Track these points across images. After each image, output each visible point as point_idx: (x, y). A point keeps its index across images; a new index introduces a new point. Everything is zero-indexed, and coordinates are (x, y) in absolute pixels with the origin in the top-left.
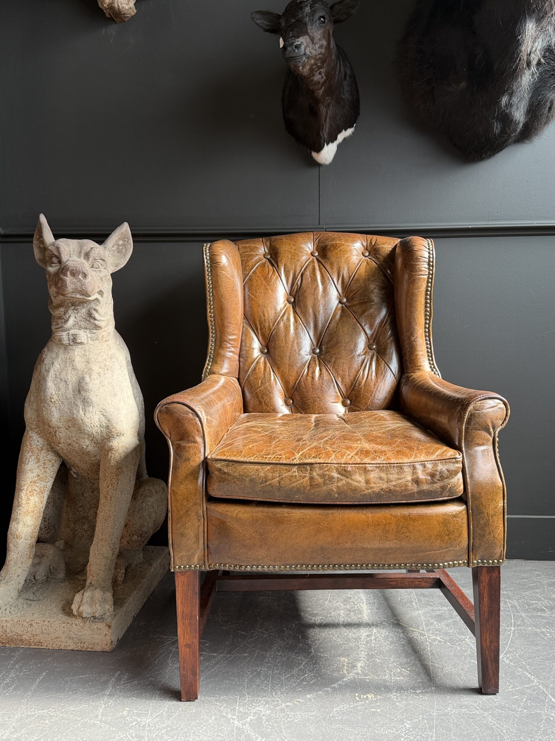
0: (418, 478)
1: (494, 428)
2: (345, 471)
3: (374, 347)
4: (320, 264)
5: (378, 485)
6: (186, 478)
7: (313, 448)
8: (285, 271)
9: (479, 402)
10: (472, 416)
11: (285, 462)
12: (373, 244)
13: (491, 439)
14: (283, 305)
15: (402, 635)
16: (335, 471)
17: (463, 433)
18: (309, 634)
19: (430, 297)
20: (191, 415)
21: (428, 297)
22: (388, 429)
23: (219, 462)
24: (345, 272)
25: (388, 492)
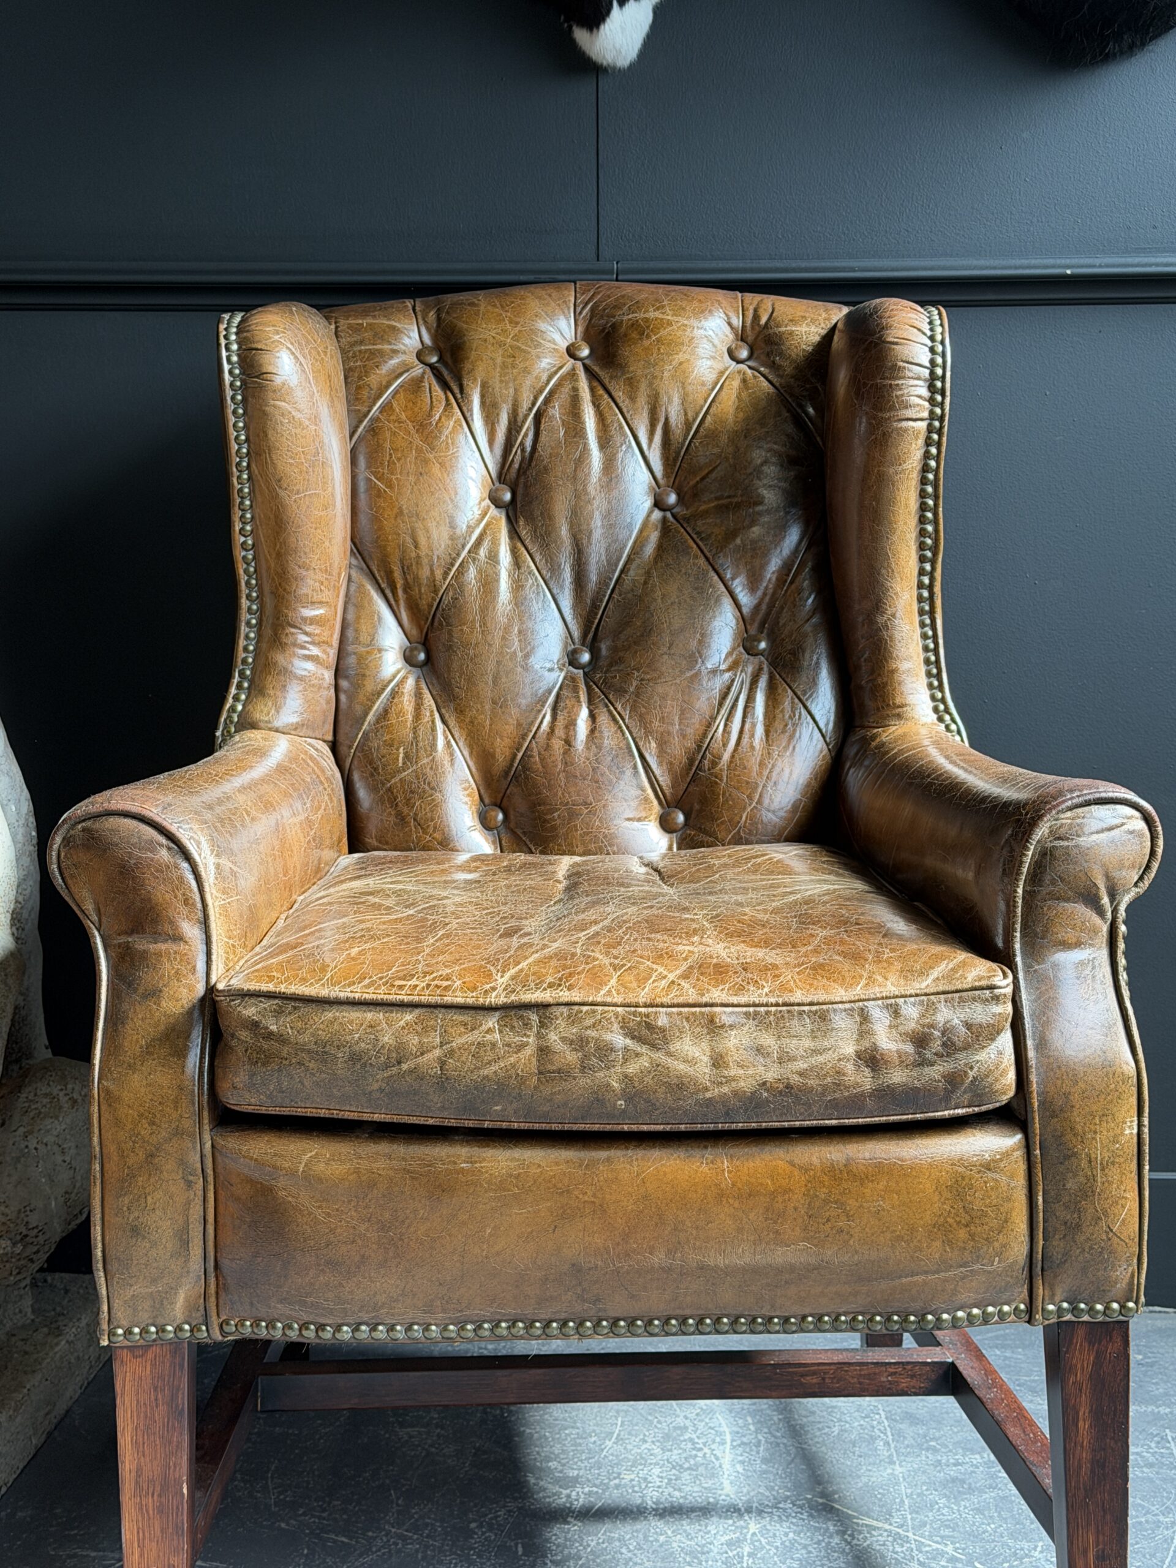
0: (875, 1048)
1: (1113, 895)
2: (650, 1027)
3: (763, 645)
4: (595, 384)
5: (751, 1072)
6: (148, 1051)
7: (551, 958)
8: (483, 403)
9: (1069, 814)
10: (1046, 856)
11: (460, 1000)
12: (763, 321)
13: (1105, 928)
14: (478, 513)
15: (836, 1540)
16: (616, 1027)
17: (1019, 910)
18: (548, 1541)
19: (936, 487)
20: (164, 855)
21: (930, 489)
22: (792, 898)
23: (253, 1000)
24: (674, 411)
25: (781, 1092)
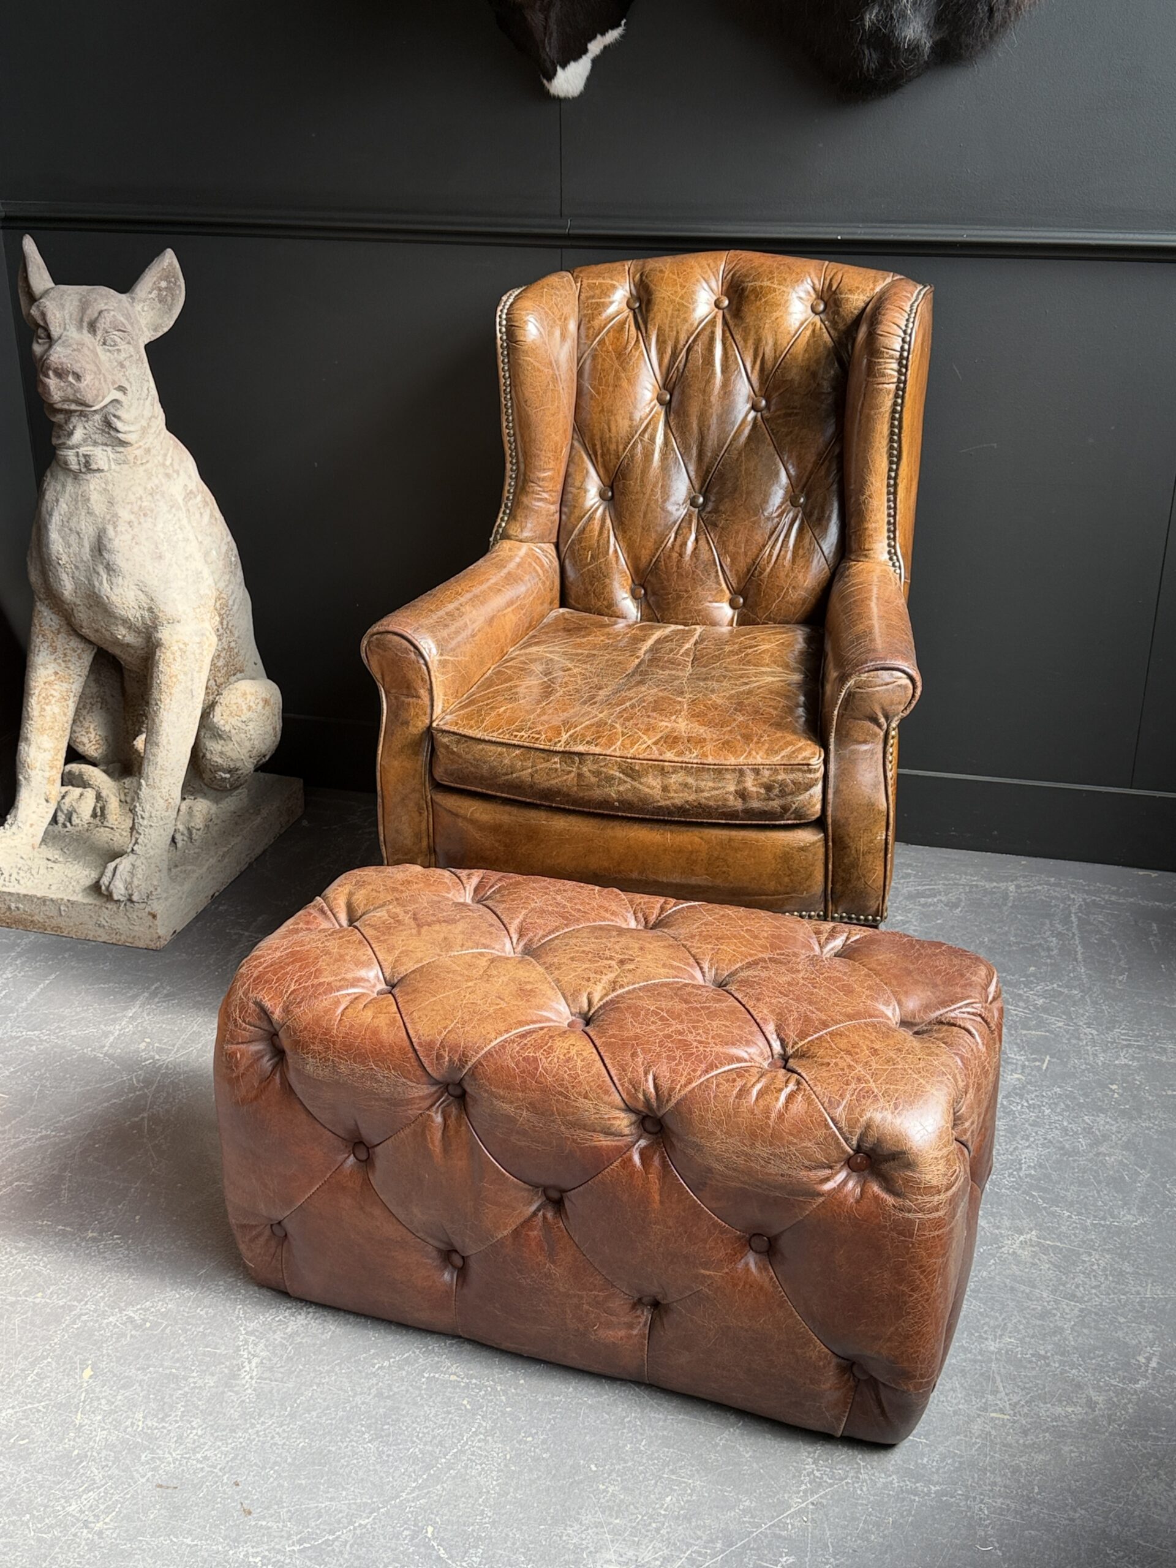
0: (745, 789)
2: (632, 769)
3: (802, 500)
4: (726, 328)
5: (681, 795)
7: (592, 725)
8: (658, 341)
9: (866, 675)
11: (541, 747)
12: (834, 288)
13: (882, 734)
14: (648, 410)
16: (615, 768)
17: (834, 722)
23: (449, 735)
24: (768, 349)
25: (696, 806)
